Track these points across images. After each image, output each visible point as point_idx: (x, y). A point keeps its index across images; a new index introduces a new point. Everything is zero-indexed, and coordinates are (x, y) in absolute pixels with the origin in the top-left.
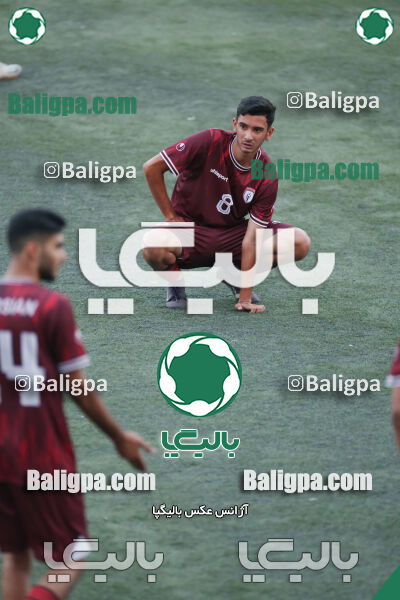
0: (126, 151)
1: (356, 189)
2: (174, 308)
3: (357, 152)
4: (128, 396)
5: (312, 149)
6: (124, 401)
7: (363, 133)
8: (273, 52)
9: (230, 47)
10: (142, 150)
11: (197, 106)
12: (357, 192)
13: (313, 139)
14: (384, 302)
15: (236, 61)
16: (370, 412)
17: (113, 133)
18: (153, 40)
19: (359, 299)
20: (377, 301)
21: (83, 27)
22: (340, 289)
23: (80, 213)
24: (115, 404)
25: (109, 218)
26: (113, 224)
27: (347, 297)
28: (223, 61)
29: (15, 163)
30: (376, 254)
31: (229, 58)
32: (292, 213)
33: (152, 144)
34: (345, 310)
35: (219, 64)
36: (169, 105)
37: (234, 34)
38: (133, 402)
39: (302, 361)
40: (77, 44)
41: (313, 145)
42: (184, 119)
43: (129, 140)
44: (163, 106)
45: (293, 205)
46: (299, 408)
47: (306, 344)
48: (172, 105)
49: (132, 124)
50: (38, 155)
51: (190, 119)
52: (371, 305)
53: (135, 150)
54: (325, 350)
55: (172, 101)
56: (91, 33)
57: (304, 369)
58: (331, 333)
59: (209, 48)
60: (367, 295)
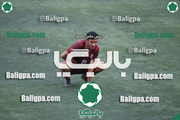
0: (53, 40)
1: (122, 51)
2: (67, 87)
3: (122, 40)
4: (53, 113)
5: (109, 39)
6: (52, 115)
7: (124, 34)
8: (97, 10)
9: (84, 9)
10: (58, 40)
11: (74, 26)
12: (122, 52)
13: (109, 36)
14: (130, 85)
15: (86, 13)
16: (126, 118)
17: (49, 34)
18: (61, 7)
19: (123, 84)
20: (128, 85)
21: (40, 2)
22: (117, 81)
23: (39, 58)
24: (49, 116)
25: (48, 60)
26: (49, 62)
27: (119, 83)
28: (82, 13)
29: (20, 43)
30: (128, 71)
31: (84, 12)
32: (103, 59)
33: (61, 38)
34: (119, 88)
35: (81, 14)
36: (66, 26)
37: (86, 5)
38: (55, 115)
39: (106, 103)
40: (38, 8)
41: (109, 38)
42: (70, 30)
43: (54, 37)
44: (64, 26)
45: (103, 56)
46: (105, 117)
47: (107, 98)
48: (67, 26)
49: (55, 32)
50: (27, 41)
51: (72, 30)
52: (126, 86)
53: (56, 39)
54: (113, 99)
55: (67, 25)
56: (42, 4)
57: (106, 105)
58: (114, 94)
59: (78, 9)
60: (125, 83)
